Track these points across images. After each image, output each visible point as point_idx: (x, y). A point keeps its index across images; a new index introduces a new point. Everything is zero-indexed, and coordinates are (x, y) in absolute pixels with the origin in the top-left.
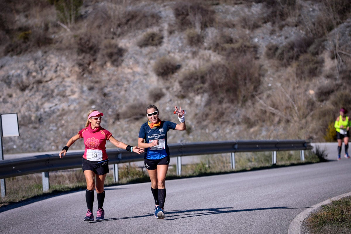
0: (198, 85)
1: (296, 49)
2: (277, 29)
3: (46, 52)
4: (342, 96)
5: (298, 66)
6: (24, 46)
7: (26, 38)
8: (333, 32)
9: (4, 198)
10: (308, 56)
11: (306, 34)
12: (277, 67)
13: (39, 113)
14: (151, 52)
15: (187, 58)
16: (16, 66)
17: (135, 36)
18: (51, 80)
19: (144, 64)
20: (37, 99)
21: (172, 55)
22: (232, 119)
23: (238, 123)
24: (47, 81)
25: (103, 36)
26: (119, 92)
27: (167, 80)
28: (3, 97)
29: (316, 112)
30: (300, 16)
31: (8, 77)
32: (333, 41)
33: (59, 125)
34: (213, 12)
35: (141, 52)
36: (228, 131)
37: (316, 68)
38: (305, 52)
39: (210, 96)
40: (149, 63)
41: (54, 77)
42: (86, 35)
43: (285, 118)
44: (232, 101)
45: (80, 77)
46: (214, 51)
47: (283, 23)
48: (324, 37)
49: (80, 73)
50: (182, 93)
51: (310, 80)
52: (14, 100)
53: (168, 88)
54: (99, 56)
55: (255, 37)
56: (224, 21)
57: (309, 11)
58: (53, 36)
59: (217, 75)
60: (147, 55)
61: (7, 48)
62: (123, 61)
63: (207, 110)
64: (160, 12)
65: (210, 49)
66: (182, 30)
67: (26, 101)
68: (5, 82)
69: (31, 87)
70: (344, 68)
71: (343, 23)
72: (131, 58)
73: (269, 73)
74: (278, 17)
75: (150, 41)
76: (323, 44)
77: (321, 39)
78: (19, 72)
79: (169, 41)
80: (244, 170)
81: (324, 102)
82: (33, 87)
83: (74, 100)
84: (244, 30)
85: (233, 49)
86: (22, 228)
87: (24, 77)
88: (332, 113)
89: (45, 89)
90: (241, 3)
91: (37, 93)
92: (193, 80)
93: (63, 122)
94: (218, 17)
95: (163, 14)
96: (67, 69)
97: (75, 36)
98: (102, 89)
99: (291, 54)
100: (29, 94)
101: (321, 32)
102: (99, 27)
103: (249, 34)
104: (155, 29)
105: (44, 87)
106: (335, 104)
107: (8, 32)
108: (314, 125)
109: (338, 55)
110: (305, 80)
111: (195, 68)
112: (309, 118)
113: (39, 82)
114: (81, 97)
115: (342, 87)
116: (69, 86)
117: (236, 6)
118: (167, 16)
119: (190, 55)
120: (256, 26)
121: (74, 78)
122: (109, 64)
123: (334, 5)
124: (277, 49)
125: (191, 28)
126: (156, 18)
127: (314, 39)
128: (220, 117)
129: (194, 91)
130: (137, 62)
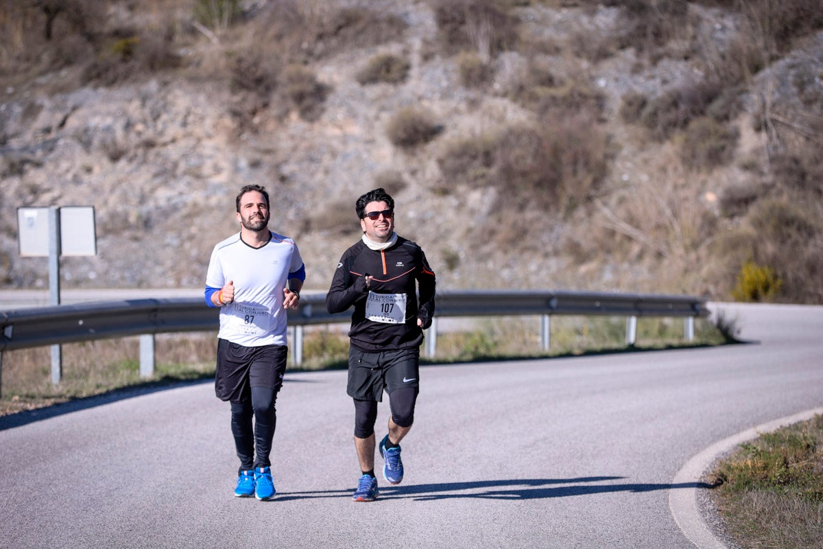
0: (477, 169)
1: (683, 107)
2: (646, 61)
3: (165, 84)
4: (772, 209)
5: (687, 141)
6: (122, 68)
7: (128, 53)
8: (761, 74)
9: (57, 386)
10: (707, 122)
11: (706, 77)
12: (643, 142)
13: (144, 209)
14: (384, 96)
15: (456, 111)
16: (104, 108)
17: (351, 60)
18: (174, 141)
19: (367, 119)
20: (142, 178)
21: (426, 103)
22: (544, 245)
23: (556, 253)
24: (165, 144)
25: (286, 57)
26: (312, 175)
27: (414, 154)
28: (73, 171)
29: (719, 238)
30: (694, 37)
31: (86, 130)
32: (761, 95)
33: (185, 235)
34: (517, 21)
35: (363, 95)
36: (533, 267)
37: (723, 148)
38: (702, 113)
39: (500, 193)
40: (377, 118)
41: (179, 136)
42: (250, 52)
43: (653, 247)
44: (546, 207)
45: (235, 139)
46: (514, 100)
47: (660, 50)
48: (742, 86)
49: (234, 130)
50: (443, 184)
51: (710, 172)
52: (94, 178)
53: (413, 173)
54: (275, 97)
55: (599, 77)
56: (538, 39)
57: (714, 30)
58: (182, 52)
59: (517, 152)
60: (373, 101)
61: (88, 71)
62: (323, 110)
63: (492, 222)
64: (407, 14)
65: (505, 95)
66: (449, 52)
67: (120, 182)
68: (80, 140)
69: (131, 154)
70: (781, 150)
71: (783, 57)
72: (341, 105)
73: (625, 152)
74: (651, 37)
75: (383, 72)
76: (739, 98)
77: (737, 89)
78: (109, 121)
79: (422, 74)
80: (569, 355)
81: (736, 219)
82: (136, 155)
83: (219, 187)
84: (578, 60)
85: (554, 99)
86: (90, 456)
87: (119, 133)
88: (750, 243)
89: (160, 160)
90: (575, 5)
91: (144, 168)
92: (466, 160)
93: (194, 230)
94: (527, 32)
95: (413, 18)
96: (209, 122)
97: (229, 55)
98: (277, 166)
99: (672, 116)
100: (128, 169)
101: (737, 73)
102: (279, 37)
103: (588, 70)
104: (394, 49)
105: (158, 155)
106: (758, 224)
107: (91, 38)
108: (713, 265)
109: (770, 124)
110: (699, 171)
111: (473, 135)
112: (703, 251)
113: (149, 144)
114: (232, 181)
115: (774, 191)
116: (211, 157)
117: (565, 11)
118: (421, 24)
119: (463, 106)
120: (602, 55)
121: (220, 140)
122: (294, 116)
123: (767, 21)
124: (643, 103)
125: (468, 50)
126: (398, 26)
127: (721, 86)
128: (518, 238)
129: (468, 182)
130: (352, 115)
